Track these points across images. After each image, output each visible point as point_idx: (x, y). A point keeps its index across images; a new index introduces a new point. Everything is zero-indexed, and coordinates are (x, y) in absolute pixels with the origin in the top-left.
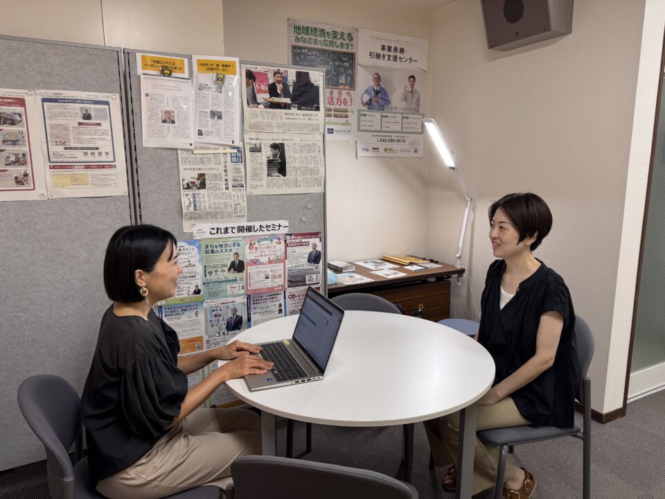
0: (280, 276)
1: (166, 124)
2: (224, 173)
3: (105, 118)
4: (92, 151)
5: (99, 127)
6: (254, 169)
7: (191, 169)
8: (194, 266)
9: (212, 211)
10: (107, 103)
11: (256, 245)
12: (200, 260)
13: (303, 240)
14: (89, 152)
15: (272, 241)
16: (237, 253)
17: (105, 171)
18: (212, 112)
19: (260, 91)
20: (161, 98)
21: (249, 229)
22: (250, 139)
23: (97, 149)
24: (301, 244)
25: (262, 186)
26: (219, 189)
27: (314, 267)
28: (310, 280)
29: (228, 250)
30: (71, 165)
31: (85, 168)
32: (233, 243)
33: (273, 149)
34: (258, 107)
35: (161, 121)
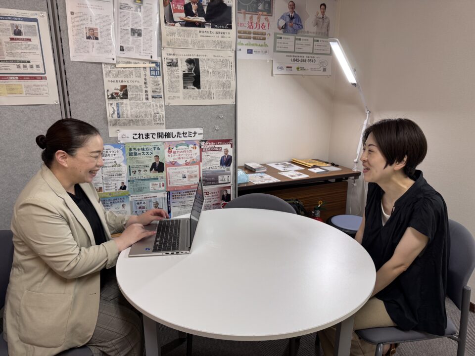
0: (196, 176)
1: (91, 41)
2: (144, 86)
3: (34, 34)
4: (25, 64)
5: (29, 43)
6: (171, 81)
7: (114, 81)
8: (120, 166)
9: (134, 118)
10: (36, 20)
11: (175, 149)
12: (125, 161)
13: (216, 146)
14: (21, 64)
15: (188, 146)
16: (157, 156)
17: (37, 82)
18: (132, 30)
19: (177, 11)
20: (84, 16)
21: (168, 135)
22: (167, 54)
23: (29, 62)
24: (214, 150)
25: (178, 97)
26: (139, 99)
27: (226, 169)
28: (222, 180)
29: (149, 153)
30: (7, 77)
31: (19, 79)
32: (154, 147)
33: (188, 64)
34: (174, 26)
35: (85, 37)
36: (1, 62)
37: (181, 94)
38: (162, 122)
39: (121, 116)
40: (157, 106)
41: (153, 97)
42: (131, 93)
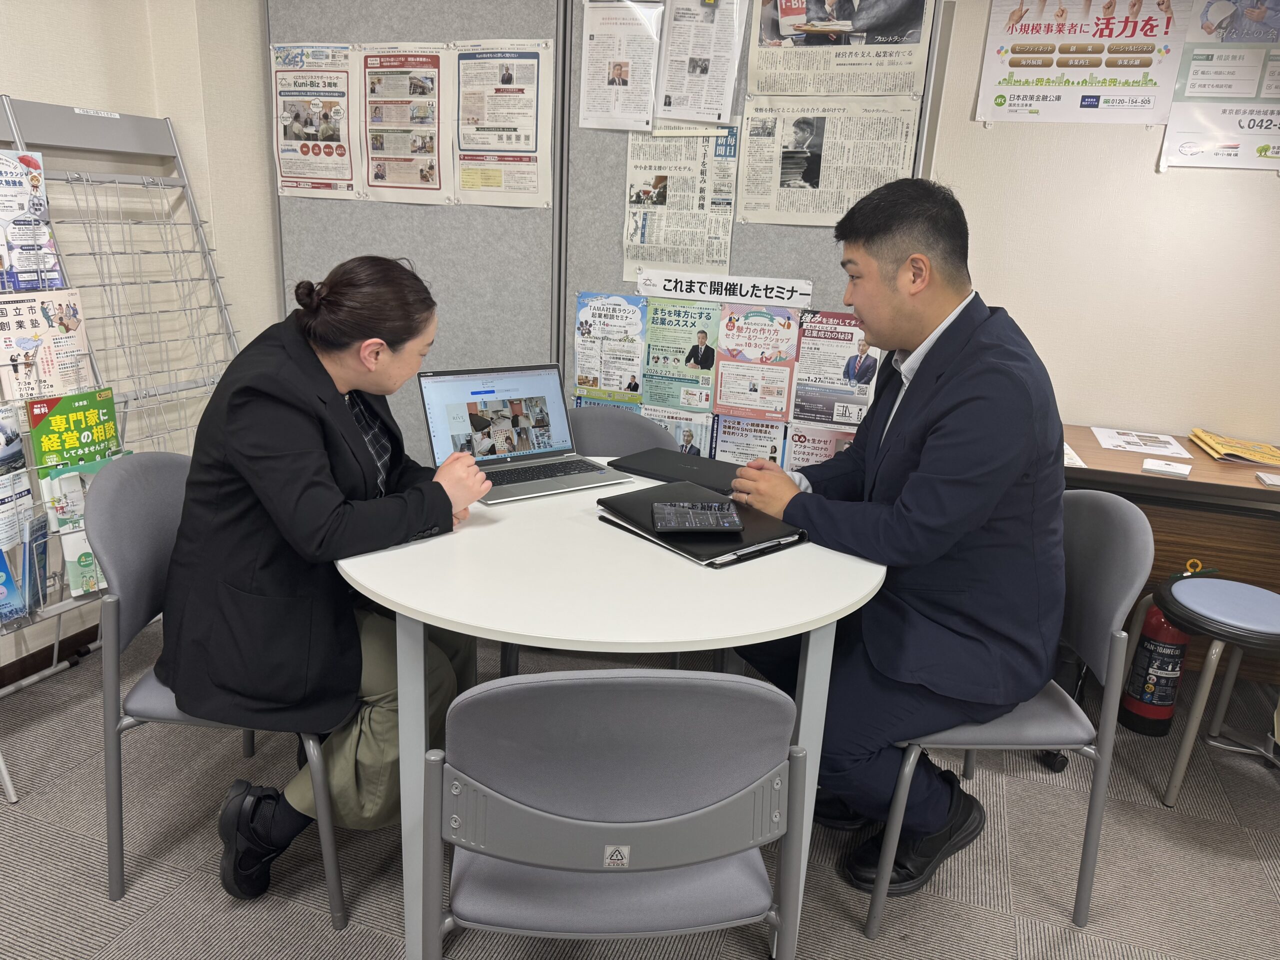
0: (779, 393)
1: (614, 87)
2: (699, 177)
3: (529, 81)
4: (509, 133)
5: (521, 96)
6: (753, 169)
7: (645, 168)
8: (632, 341)
9: (669, 246)
10: (535, 56)
11: (741, 323)
12: (643, 333)
13: (840, 329)
14: (505, 134)
15: (772, 320)
17: (523, 166)
18: (692, 60)
19: (789, 11)
20: (610, 41)
21: (732, 289)
22: (756, 110)
23: (515, 130)
24: (834, 336)
25: (767, 206)
26: (687, 207)
27: (855, 390)
29: (689, 324)
30: (483, 156)
31: (499, 161)
32: (699, 311)
33: (798, 131)
34: (780, 45)
35: (606, 82)
36: (478, 129)
37: (772, 199)
38: (723, 258)
39: (647, 239)
40: (717, 221)
41: (713, 203)
42: (673, 193)
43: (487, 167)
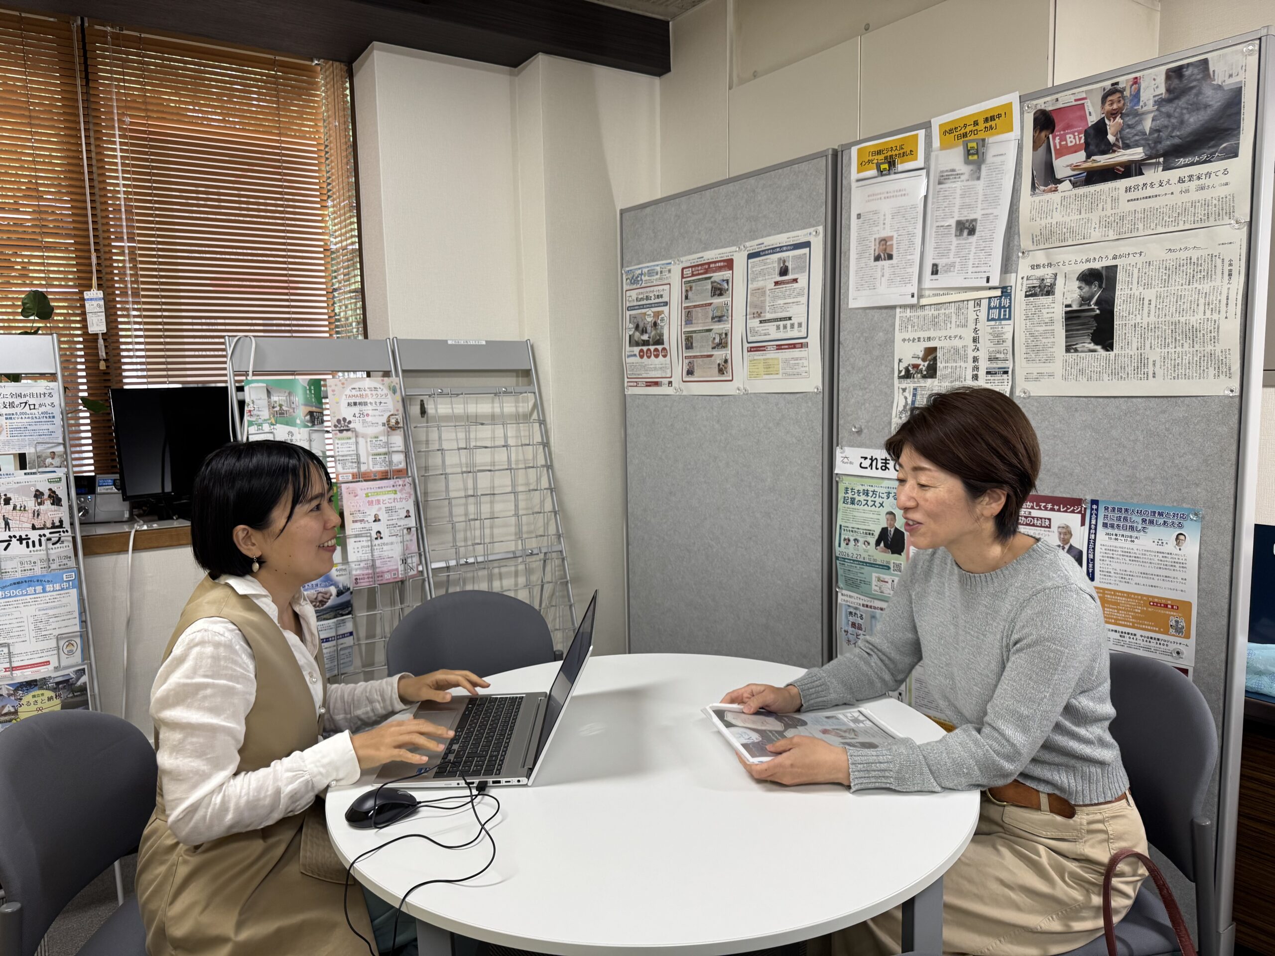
2: (971, 345)
4: (785, 323)
6: (1032, 335)
7: (914, 340)
10: (807, 244)
14: (781, 323)
16: (892, 513)
17: (796, 353)
18: (959, 223)
19: (1064, 151)
20: (875, 217)
22: (1033, 267)
23: (790, 318)
25: (1051, 375)
30: (764, 346)
31: (777, 349)
34: (1056, 190)
36: (761, 322)
37: (1057, 367)
41: (988, 373)
43: (768, 356)
